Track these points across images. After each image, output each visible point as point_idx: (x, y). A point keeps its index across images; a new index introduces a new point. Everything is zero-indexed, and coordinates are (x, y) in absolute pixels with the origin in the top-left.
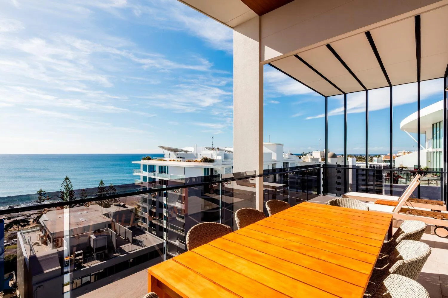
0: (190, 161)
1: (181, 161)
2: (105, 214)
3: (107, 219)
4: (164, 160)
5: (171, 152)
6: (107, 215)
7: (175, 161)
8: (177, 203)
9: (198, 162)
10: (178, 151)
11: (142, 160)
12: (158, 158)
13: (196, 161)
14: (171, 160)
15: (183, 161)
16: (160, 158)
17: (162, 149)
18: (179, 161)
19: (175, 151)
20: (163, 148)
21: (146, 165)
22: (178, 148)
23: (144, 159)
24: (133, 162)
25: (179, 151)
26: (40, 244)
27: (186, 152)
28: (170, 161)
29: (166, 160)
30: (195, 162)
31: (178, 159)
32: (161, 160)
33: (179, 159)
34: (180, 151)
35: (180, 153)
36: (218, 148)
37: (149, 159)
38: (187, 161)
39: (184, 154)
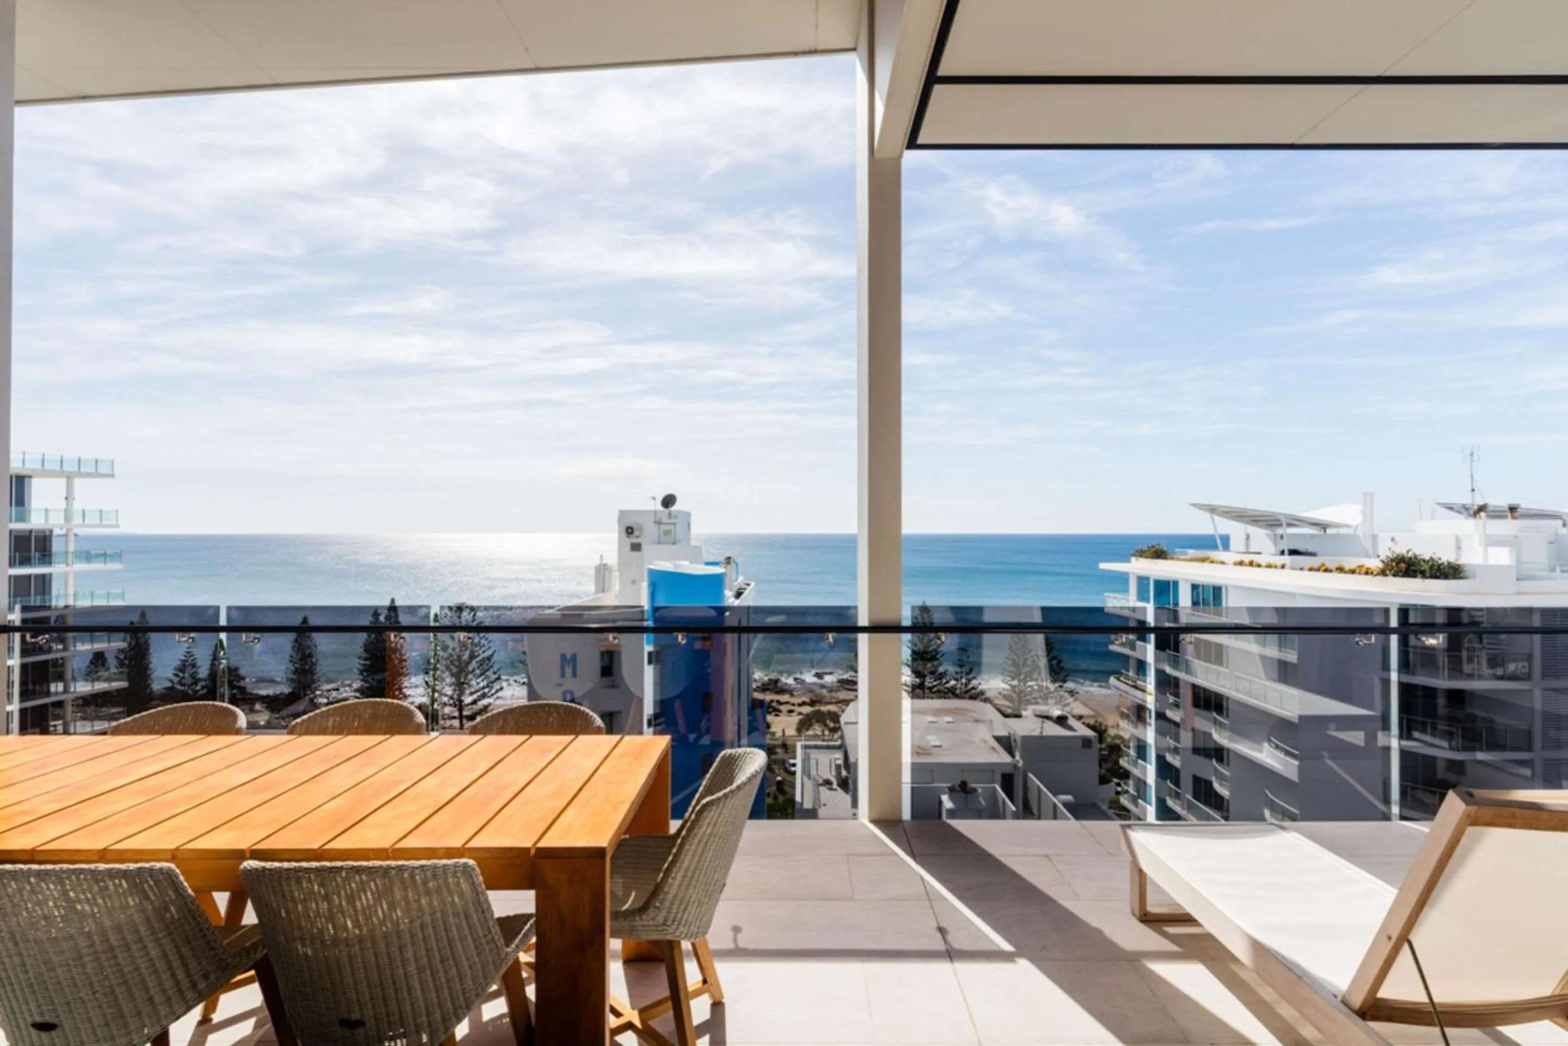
0: (1326, 570)
1: (1283, 567)
2: (998, 739)
3: (1003, 757)
4: (1212, 562)
5: (1253, 530)
6: (1006, 743)
7: (1259, 566)
8: (1266, 745)
9: (1367, 573)
10: (1281, 525)
11: (1133, 559)
12: (1192, 553)
13: (1361, 567)
14: (1241, 563)
15: (1293, 568)
16: (1201, 553)
17: (1207, 515)
18: (1276, 567)
19: (1270, 522)
20: (1212, 510)
21: (1147, 579)
22: (1278, 511)
23: (1141, 554)
24: (1103, 566)
25: (1284, 522)
26: (835, 786)
27: (1323, 526)
28: (1235, 564)
29: (1223, 563)
30: (1353, 572)
31: (1282, 557)
32: (1203, 560)
33: (1287, 559)
34: (1289, 525)
35: (1291, 530)
36: (1513, 509)
37: (1159, 554)
38: (1311, 570)
39: (1312, 536)
